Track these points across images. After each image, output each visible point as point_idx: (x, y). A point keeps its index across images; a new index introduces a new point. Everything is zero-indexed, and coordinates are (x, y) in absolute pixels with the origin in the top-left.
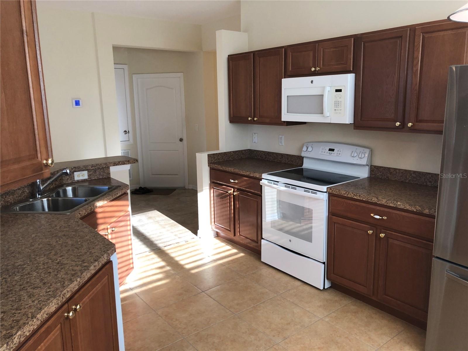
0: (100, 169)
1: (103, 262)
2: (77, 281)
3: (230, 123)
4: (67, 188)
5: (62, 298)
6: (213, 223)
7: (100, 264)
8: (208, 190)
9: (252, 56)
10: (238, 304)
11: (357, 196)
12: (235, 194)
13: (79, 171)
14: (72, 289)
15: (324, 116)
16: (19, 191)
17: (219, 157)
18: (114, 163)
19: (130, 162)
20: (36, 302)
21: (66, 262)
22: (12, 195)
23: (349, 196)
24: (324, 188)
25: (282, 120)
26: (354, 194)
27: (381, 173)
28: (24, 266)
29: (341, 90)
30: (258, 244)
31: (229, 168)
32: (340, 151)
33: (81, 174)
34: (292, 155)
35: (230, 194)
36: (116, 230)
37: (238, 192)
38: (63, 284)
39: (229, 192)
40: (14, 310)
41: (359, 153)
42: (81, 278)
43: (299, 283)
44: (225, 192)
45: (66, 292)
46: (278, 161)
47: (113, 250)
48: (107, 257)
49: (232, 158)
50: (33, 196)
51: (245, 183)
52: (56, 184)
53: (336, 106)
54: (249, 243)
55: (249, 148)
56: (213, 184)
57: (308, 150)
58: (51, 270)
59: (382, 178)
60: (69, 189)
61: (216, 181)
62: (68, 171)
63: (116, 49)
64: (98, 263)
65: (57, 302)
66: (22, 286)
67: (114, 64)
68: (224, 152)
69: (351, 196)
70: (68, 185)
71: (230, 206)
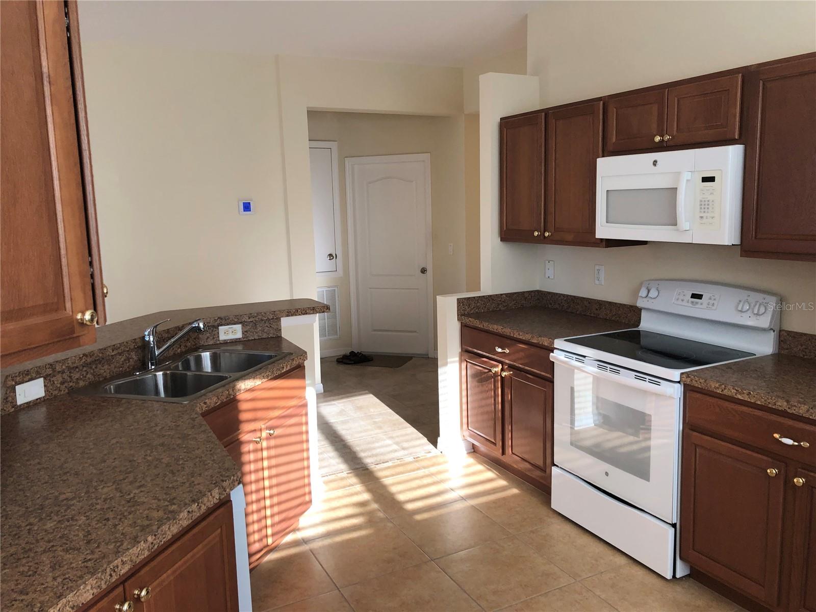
0: (264, 321)
1: (210, 504)
2: (146, 541)
3: (501, 241)
4: (202, 354)
5: (111, 575)
6: (465, 426)
7: (204, 508)
8: (457, 365)
9: (543, 117)
10: (495, 593)
11: (744, 393)
12: (504, 374)
13: (228, 325)
14: (134, 558)
15: (678, 230)
16: (120, 357)
17: (478, 304)
18: (288, 312)
19: (317, 311)
20: (59, 580)
21: (143, 499)
22: (107, 364)
23: (726, 392)
24: (675, 374)
25: (597, 237)
26: (736, 390)
27: (802, 346)
28: (73, 502)
29: (715, 177)
30: (546, 474)
31: (495, 326)
32: (715, 299)
33: (230, 330)
34: (619, 304)
35: (496, 374)
36: (278, 432)
37: (510, 371)
38: (119, 547)
39: (494, 370)
40: (16, 592)
41: (752, 305)
42: (155, 535)
43: (622, 560)
44: (487, 371)
45: (119, 564)
46: (592, 315)
47: (233, 480)
48: (220, 494)
49: (504, 306)
50: (143, 367)
51: (522, 354)
52: (187, 347)
53: (703, 210)
54: (529, 470)
55: (537, 287)
56: (466, 356)
57: (650, 295)
58: (110, 515)
59: (805, 357)
60: (206, 356)
61: (470, 349)
62: (201, 325)
63: (313, 114)
64: (198, 505)
65: (97, 582)
66: (52, 544)
67: (309, 140)
68: (488, 296)
69: (729, 394)
70: (206, 349)
71: (495, 396)
